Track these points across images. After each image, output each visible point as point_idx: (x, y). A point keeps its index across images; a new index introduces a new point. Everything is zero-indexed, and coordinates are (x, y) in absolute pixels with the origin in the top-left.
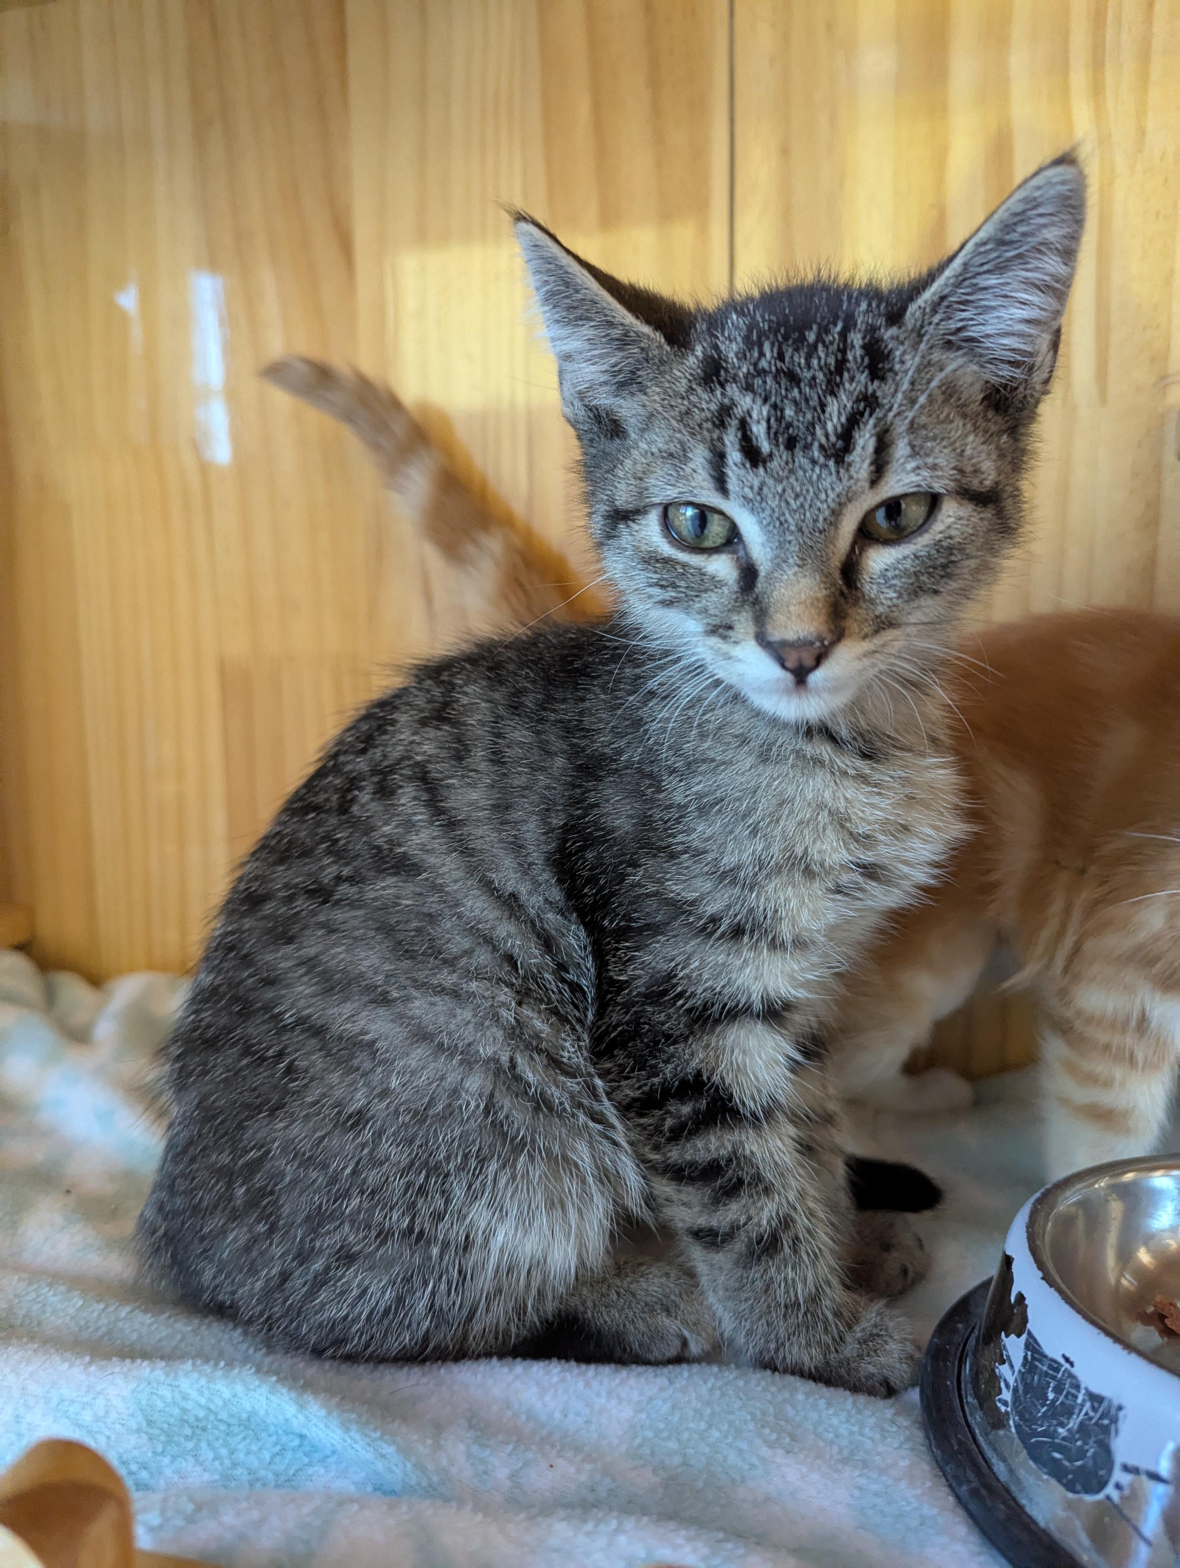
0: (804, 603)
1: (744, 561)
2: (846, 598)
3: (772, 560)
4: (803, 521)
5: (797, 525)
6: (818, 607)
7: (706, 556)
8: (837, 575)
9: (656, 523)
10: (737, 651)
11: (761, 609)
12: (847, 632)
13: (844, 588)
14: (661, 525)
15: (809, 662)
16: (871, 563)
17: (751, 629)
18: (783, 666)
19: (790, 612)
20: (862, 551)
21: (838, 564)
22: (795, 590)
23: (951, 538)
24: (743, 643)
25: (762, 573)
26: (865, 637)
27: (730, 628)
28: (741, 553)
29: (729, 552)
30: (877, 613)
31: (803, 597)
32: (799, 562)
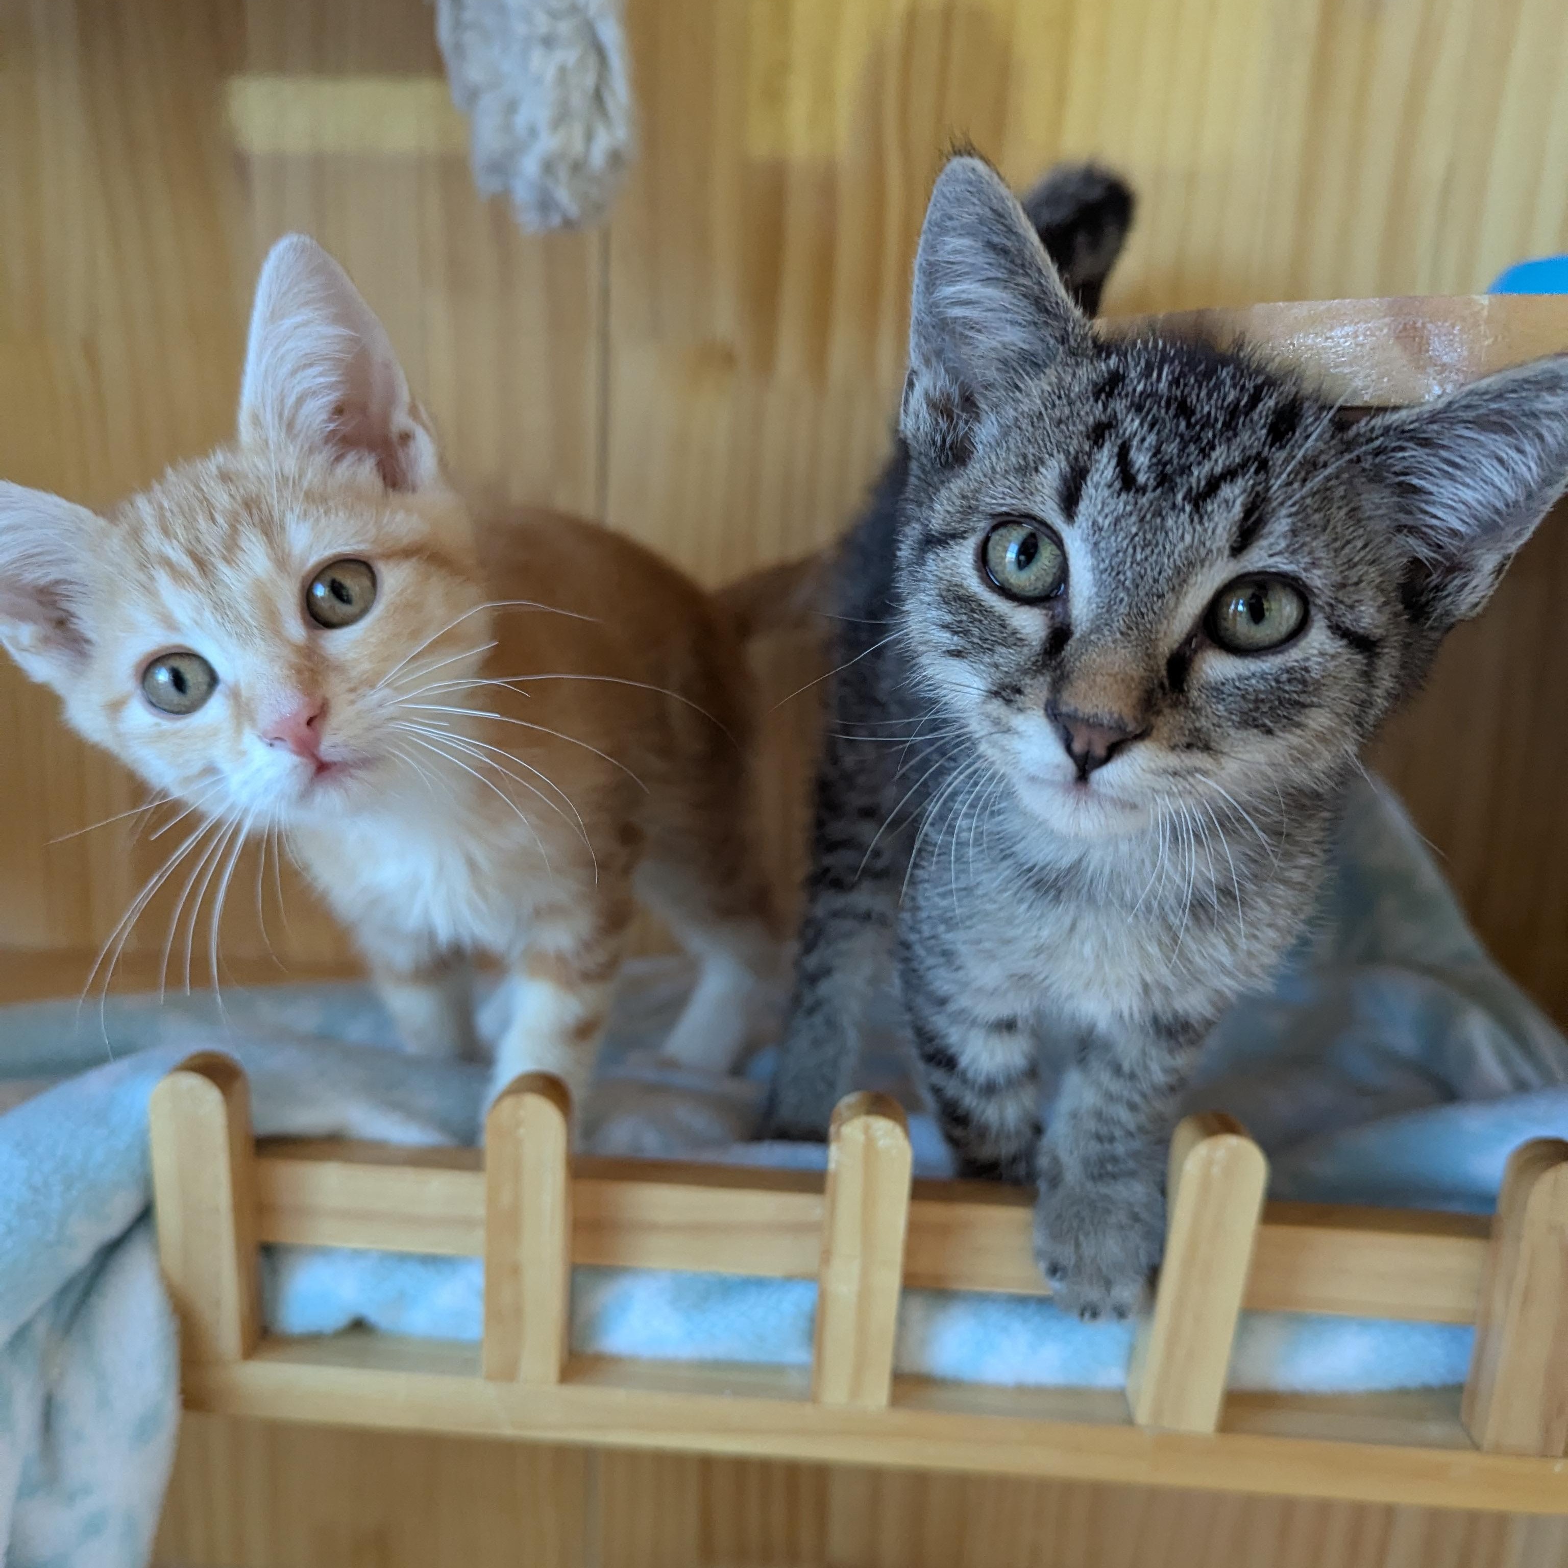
0: (1115, 676)
1: (1058, 620)
2: (1165, 694)
3: (1092, 621)
4: (1142, 577)
5: (1134, 580)
6: (1129, 687)
7: (1016, 604)
8: (1162, 662)
9: (971, 551)
10: (1018, 721)
11: (1062, 674)
12: (1155, 732)
13: (1166, 682)
14: (976, 555)
15: (1099, 750)
16: (1206, 667)
17: (1044, 694)
18: (1069, 749)
19: (1094, 681)
20: (1200, 648)
21: (1167, 652)
22: (1109, 660)
23: (1306, 670)
24: (1029, 712)
25: (1077, 635)
26: (1173, 748)
27: (1019, 691)
28: (1059, 609)
29: (1045, 608)
30: (1198, 725)
31: (1116, 669)
32: (1124, 629)
